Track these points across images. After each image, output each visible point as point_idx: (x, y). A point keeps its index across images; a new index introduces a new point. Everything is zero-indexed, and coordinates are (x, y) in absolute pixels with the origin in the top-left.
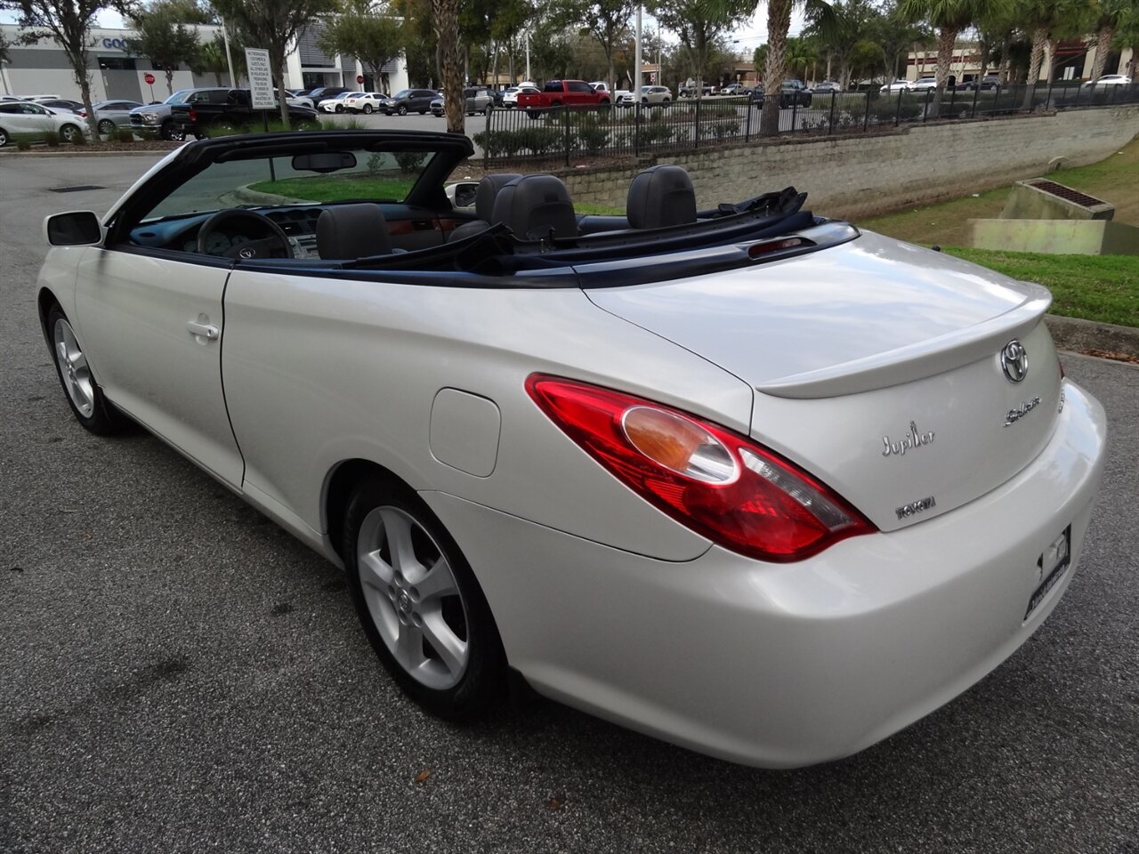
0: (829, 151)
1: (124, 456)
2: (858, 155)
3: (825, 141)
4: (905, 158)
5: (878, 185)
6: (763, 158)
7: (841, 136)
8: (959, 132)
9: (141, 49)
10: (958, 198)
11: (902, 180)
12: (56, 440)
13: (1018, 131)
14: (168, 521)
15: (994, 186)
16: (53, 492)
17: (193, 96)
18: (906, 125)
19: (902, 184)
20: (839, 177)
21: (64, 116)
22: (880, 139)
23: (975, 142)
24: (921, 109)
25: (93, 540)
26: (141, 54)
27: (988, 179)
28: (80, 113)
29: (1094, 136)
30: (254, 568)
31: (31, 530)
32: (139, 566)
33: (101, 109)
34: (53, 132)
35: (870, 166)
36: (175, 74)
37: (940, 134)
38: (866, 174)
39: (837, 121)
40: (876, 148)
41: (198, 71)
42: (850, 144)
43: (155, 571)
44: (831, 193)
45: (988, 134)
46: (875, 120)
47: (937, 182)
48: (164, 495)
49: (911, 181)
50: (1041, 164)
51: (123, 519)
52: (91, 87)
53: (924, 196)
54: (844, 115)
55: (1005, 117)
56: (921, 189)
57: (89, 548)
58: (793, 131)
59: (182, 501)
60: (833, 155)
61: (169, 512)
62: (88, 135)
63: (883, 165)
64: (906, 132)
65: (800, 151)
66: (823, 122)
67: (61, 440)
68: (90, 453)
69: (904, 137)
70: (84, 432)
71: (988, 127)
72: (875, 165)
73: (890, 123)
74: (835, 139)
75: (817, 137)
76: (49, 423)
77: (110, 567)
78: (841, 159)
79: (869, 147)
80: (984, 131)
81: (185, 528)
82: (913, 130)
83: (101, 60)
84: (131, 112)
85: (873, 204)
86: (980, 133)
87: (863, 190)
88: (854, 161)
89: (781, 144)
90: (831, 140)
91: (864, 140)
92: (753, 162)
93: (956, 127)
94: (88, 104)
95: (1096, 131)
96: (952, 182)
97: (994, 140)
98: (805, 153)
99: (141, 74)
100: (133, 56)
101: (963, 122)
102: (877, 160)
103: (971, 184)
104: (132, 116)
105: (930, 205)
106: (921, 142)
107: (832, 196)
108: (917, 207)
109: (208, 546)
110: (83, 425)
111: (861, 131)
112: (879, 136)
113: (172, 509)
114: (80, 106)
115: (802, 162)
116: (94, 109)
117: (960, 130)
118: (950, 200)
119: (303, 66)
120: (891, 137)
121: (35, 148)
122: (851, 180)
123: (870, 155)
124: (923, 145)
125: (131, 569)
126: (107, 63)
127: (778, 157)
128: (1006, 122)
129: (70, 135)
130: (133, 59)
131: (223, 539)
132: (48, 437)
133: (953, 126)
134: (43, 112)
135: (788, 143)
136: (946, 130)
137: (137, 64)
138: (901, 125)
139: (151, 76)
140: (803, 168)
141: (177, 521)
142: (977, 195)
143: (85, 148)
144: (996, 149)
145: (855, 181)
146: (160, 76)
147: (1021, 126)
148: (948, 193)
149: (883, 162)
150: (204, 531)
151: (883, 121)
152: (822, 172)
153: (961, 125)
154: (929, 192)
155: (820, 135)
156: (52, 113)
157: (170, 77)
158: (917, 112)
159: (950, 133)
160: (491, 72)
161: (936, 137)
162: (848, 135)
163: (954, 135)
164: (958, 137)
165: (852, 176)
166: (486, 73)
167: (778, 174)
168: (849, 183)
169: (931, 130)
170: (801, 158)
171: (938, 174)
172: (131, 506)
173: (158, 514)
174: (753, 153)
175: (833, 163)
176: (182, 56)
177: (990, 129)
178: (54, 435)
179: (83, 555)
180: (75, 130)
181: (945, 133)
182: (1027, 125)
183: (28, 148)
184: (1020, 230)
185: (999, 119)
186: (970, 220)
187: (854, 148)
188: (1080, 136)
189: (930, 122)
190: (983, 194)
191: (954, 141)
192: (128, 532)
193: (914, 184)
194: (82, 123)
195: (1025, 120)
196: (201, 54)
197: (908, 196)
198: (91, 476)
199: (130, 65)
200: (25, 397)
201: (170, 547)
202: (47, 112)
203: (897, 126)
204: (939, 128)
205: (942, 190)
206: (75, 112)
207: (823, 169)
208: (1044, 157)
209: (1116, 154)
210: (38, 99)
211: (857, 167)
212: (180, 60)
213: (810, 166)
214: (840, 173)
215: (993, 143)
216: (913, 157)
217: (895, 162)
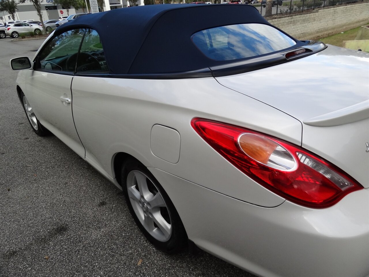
0: (290, 20)
1: (49, 144)
2: (300, 21)
3: (288, 17)
4: (317, 21)
5: (308, 31)
7: (295, 14)
9: (58, 2)
10: (335, 34)
12: (27, 139)
13: (358, 8)
14: (63, 169)
15: (349, 29)
16: (24, 158)
17: (75, 17)
18: (317, 9)
19: (316, 30)
21: (35, 26)
22: (308, 15)
23: (342, 14)
24: (322, 3)
25: (37, 177)
26: (58, 4)
27: (347, 26)
28: (40, 25)
30: (93, 186)
31: (16, 173)
32: (52, 187)
33: (46, 23)
34: (32, 32)
35: (304, 25)
36: (69, 10)
37: (329, 11)
38: (303, 27)
39: (292, 9)
40: (306, 18)
41: (77, 8)
42: (297, 17)
43: (57, 189)
45: (347, 10)
46: (306, 8)
47: (329, 29)
48: (62, 158)
49: (319, 29)
50: (366, 20)
51: (48, 168)
52: (43, 16)
53: (324, 34)
54: (295, 7)
55: (353, 4)
56: (323, 32)
57: (35, 180)
58: (277, 14)
59: (68, 160)
61: (63, 165)
62: (43, 32)
63: (309, 24)
64: (317, 12)
65: (280, 21)
66: (287, 10)
67: (28, 138)
68: (38, 143)
69: (316, 13)
70: (36, 135)
71: (347, 8)
72: (306, 24)
73: (311, 9)
74: (292, 16)
75: (286, 16)
76: (25, 132)
77: (42, 187)
78: (294, 23)
79: (304, 18)
80: (346, 10)
81: (68, 171)
82: (320, 10)
83: (46, 7)
84: (56, 23)
85: (305, 38)
86: (344, 10)
88: (299, 23)
89: (273, 19)
90: (291, 16)
91: (302, 16)
93: (335, 8)
94: (42, 22)
96: (333, 29)
97: (349, 12)
98: (281, 22)
99: (59, 11)
100: (56, 5)
101: (338, 7)
102: (307, 23)
103: (341, 29)
104: (56, 25)
105: (326, 37)
106: (323, 15)
108: (321, 38)
109: (77, 178)
110: (35, 133)
111: (301, 12)
112: (308, 14)
113: (65, 164)
114: (40, 23)
115: (280, 25)
116: (44, 23)
117: (337, 9)
118: (333, 35)
119: (110, 4)
120: (312, 14)
121: (27, 37)
122: (298, 30)
123: (304, 21)
124: (323, 16)
125: (49, 188)
126: (48, 8)
128: (353, 5)
129: (37, 32)
130: (56, 6)
131: (82, 175)
132: (24, 138)
134: (28, 25)
135: (275, 18)
136: (332, 10)
137: (57, 7)
138: (315, 9)
139: (62, 11)
141: (66, 169)
142: (343, 33)
143: (42, 36)
144: (350, 15)
146: (65, 11)
147: (359, 6)
148: (332, 33)
149: (309, 23)
150: (75, 172)
151: (309, 8)
152: (288, 28)
153: (337, 7)
154: (326, 32)
155: (287, 15)
156: (31, 26)
157: (68, 11)
158: (321, 4)
159: (333, 11)
160: (172, 2)
161: (328, 12)
162: (296, 14)
163: (334, 12)
164: (335, 12)
165: (298, 29)
166: (170, 2)
168: (297, 31)
169: (326, 10)
171: (329, 26)
172: (51, 163)
173: (60, 166)
175: (291, 25)
176: (71, 4)
177: (348, 8)
178: (26, 137)
179: (33, 183)
180: (39, 31)
181: (331, 11)
182: (361, 6)
183: (25, 38)
184: (363, 44)
185: (351, 5)
186: (344, 41)
187: (299, 19)
189: (326, 7)
190: (345, 32)
191: (334, 13)
192: (49, 173)
193: (320, 30)
194: (41, 28)
195: (361, 4)
196: (77, 3)
197: (318, 35)
198: (37, 152)
199: (55, 8)
200: (18, 123)
201: (63, 179)
202: (30, 25)
203: (314, 10)
204: (329, 9)
205: (330, 32)
206: (39, 25)
210: (27, 21)
211: (300, 25)
212: (71, 5)
213: (283, 26)
214: (294, 28)
215: (349, 13)
216: (320, 20)
217: (313, 23)
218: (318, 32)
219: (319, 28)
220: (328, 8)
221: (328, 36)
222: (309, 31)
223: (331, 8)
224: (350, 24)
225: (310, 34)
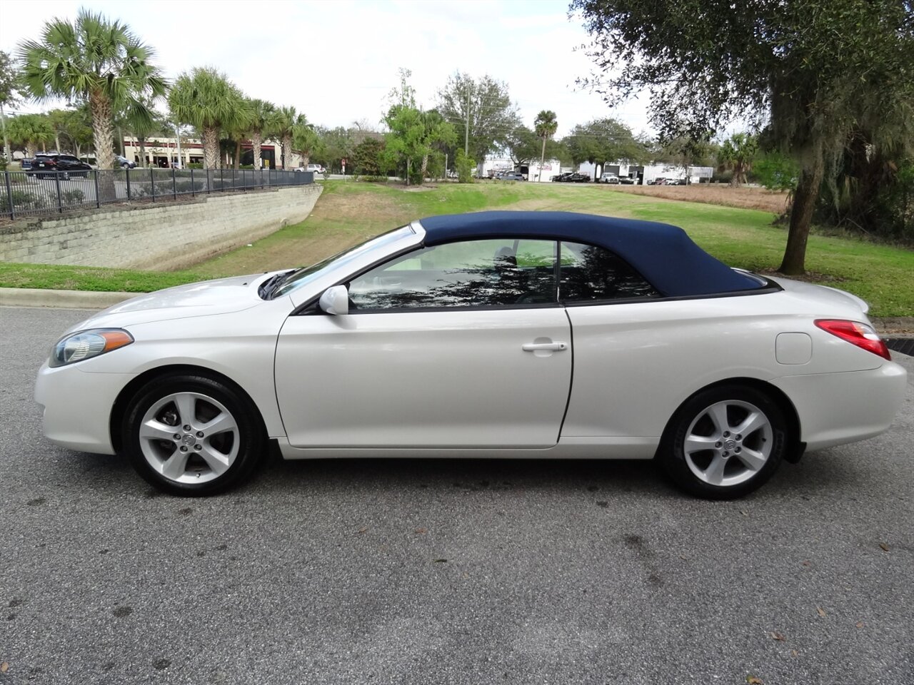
0: (163, 215)
2: (180, 218)
4: (208, 220)
5: (196, 240)
6: (120, 221)
8: (233, 202)
10: (241, 248)
11: (208, 236)
13: (262, 201)
18: (204, 196)
19: (209, 239)
20: (172, 235)
22: (191, 206)
23: (242, 209)
27: (254, 233)
29: (298, 204)
35: (188, 226)
37: (224, 202)
38: (187, 232)
40: (190, 212)
42: (174, 210)
44: (169, 247)
45: (248, 203)
47: (228, 237)
49: (214, 237)
50: (278, 223)
53: (223, 247)
56: (220, 242)
60: (165, 218)
63: (196, 225)
69: (204, 204)
71: (247, 198)
72: (191, 225)
74: (164, 206)
78: (170, 220)
79: (186, 212)
80: (246, 201)
82: (209, 199)
86: (244, 202)
87: (187, 244)
88: (178, 222)
89: (131, 210)
91: (182, 207)
92: (114, 224)
95: (298, 202)
96: (235, 236)
97: (252, 207)
98: (148, 217)
102: (192, 222)
103: (246, 237)
105: (227, 253)
106: (215, 208)
107: (170, 249)
108: (220, 255)
115: (147, 224)
118: (237, 250)
120: (197, 204)
122: (179, 236)
123: (187, 218)
124: (216, 210)
127: (130, 220)
128: (256, 194)
133: (230, 197)
135: (135, 209)
136: (226, 199)
138: (199, 196)
140: (148, 228)
142: (251, 245)
144: (254, 213)
145: (182, 238)
147: (264, 197)
148: (235, 245)
149: (196, 222)
152: (160, 232)
153: (234, 196)
154: (225, 244)
159: (229, 202)
161: (222, 204)
163: (231, 203)
164: (234, 205)
165: (179, 233)
167: (133, 234)
168: (178, 239)
169: (219, 200)
170: (145, 220)
171: (227, 231)
174: (113, 217)
175: (166, 224)
182: (267, 197)
185: (252, 193)
187: (176, 213)
188: (291, 205)
190: (253, 244)
191: (232, 207)
193: (216, 238)
195: (265, 194)
197: (214, 248)
203: (195, 196)
205: (231, 242)
207: (161, 228)
208: (278, 218)
209: (309, 216)
211: (181, 227)
213: (152, 226)
214: (171, 232)
215: (252, 209)
216: (212, 219)
217: (202, 223)
218: (212, 241)
219: (214, 235)
220: (221, 196)
221: (230, 251)
222: (198, 239)
223: (225, 196)
224: (257, 229)
225: (201, 246)
